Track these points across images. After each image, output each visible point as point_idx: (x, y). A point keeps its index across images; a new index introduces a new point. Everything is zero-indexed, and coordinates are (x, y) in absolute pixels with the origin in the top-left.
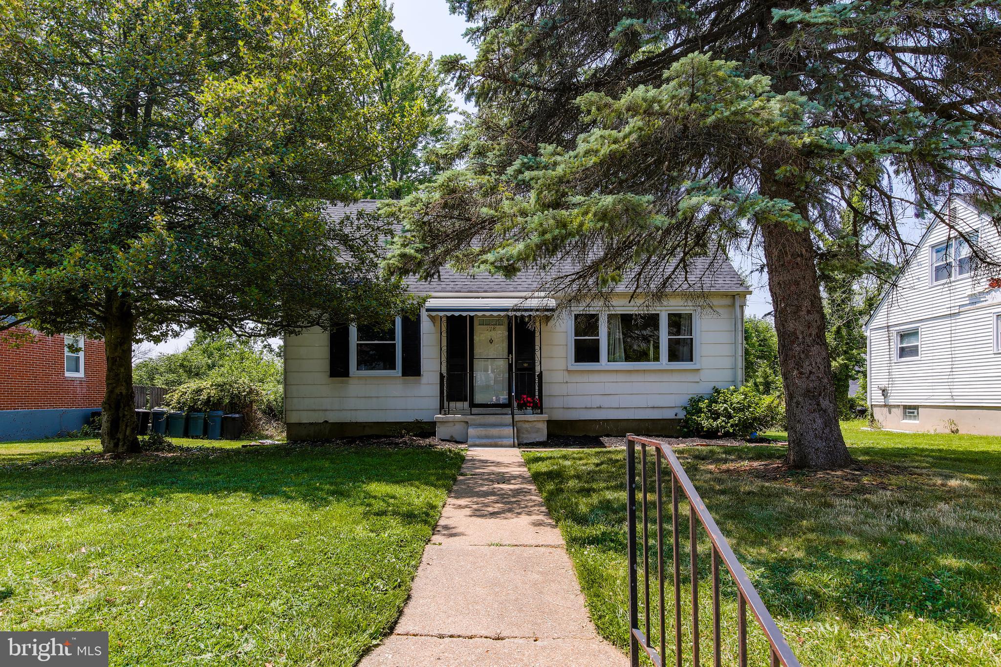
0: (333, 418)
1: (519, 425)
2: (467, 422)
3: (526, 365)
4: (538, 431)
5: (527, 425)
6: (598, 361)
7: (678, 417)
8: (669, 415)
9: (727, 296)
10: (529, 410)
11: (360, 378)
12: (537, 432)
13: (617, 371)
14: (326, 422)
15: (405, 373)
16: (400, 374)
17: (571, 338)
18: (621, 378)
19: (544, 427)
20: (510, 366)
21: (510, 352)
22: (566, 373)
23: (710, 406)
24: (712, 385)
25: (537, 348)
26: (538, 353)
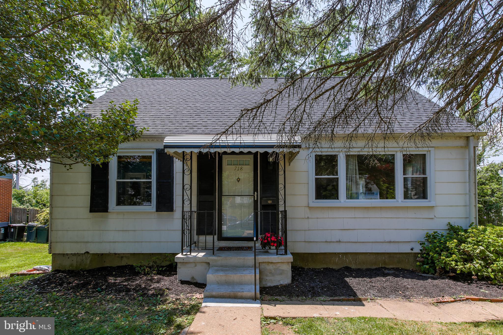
0: (94, 249)
1: (262, 266)
2: (208, 263)
3: (270, 202)
4: (282, 272)
5: (271, 267)
6: (338, 199)
7: (414, 251)
8: (406, 249)
9: (460, 137)
10: (273, 249)
11: (118, 213)
12: (281, 274)
13: (355, 208)
14: (87, 253)
15: (159, 209)
16: (154, 209)
17: (312, 176)
18: (359, 214)
19: (288, 268)
20: (256, 202)
21: (255, 189)
22: (307, 209)
23: (458, 245)
24: (447, 221)
25: (281, 186)
26: (281, 192)
